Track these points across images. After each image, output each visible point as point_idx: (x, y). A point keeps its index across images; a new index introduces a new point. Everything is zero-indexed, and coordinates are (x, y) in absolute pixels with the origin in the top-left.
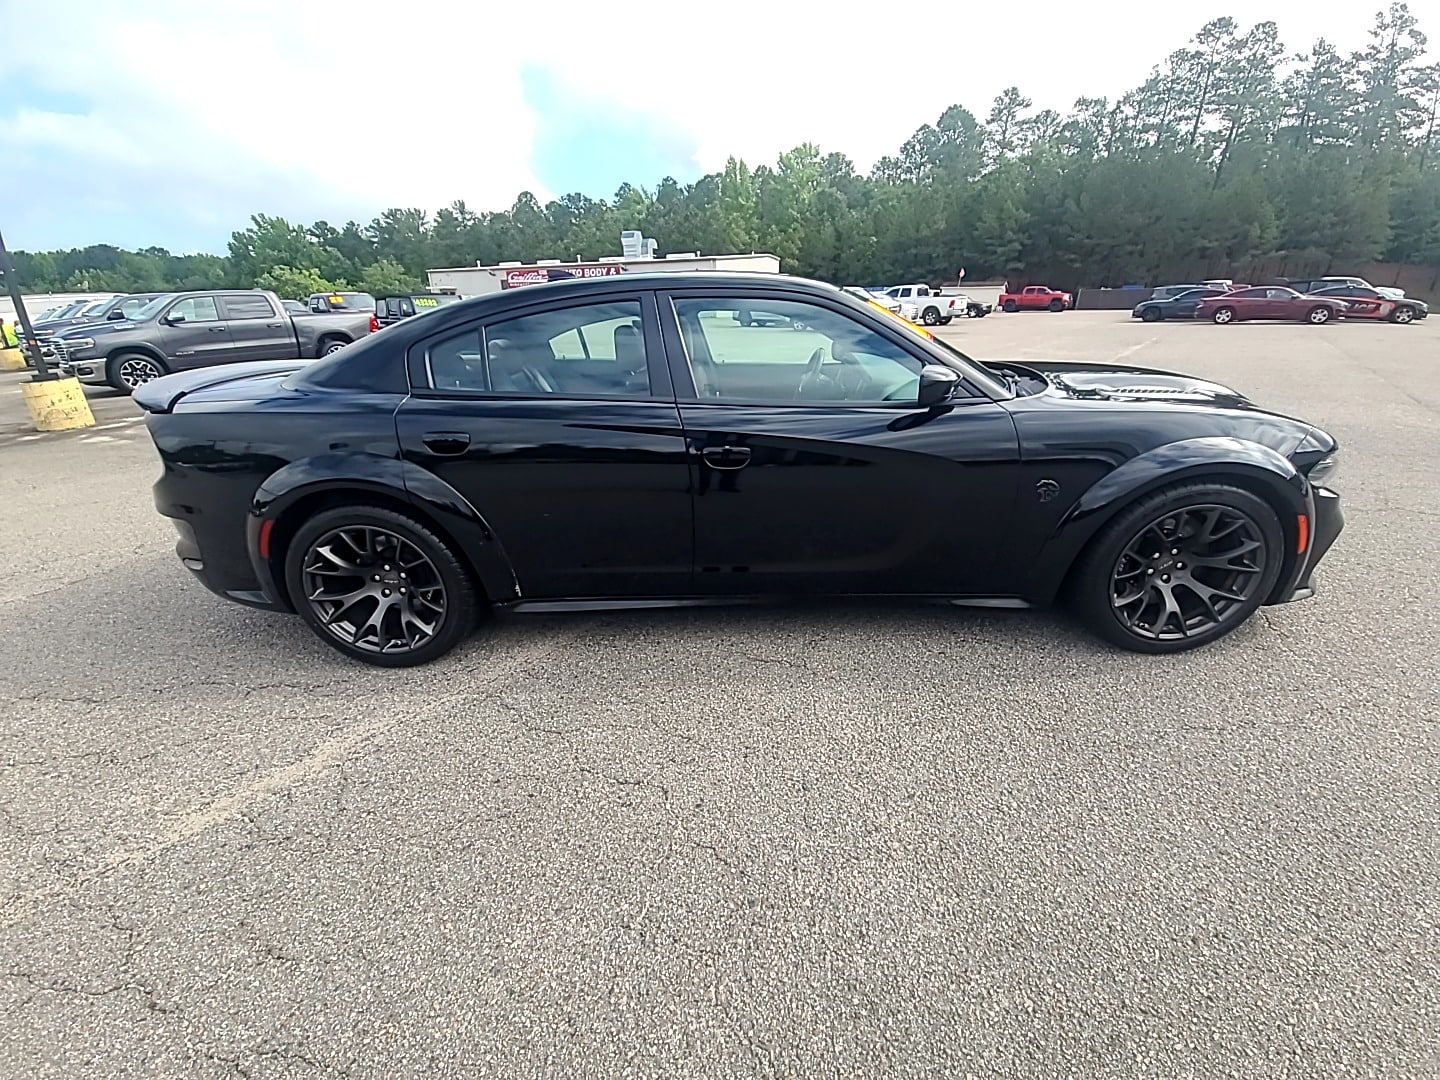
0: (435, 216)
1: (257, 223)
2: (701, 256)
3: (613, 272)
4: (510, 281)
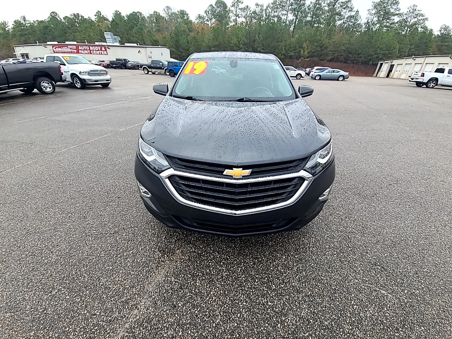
0: (13, 23)
2: (140, 45)
3: (103, 49)
4: (54, 50)
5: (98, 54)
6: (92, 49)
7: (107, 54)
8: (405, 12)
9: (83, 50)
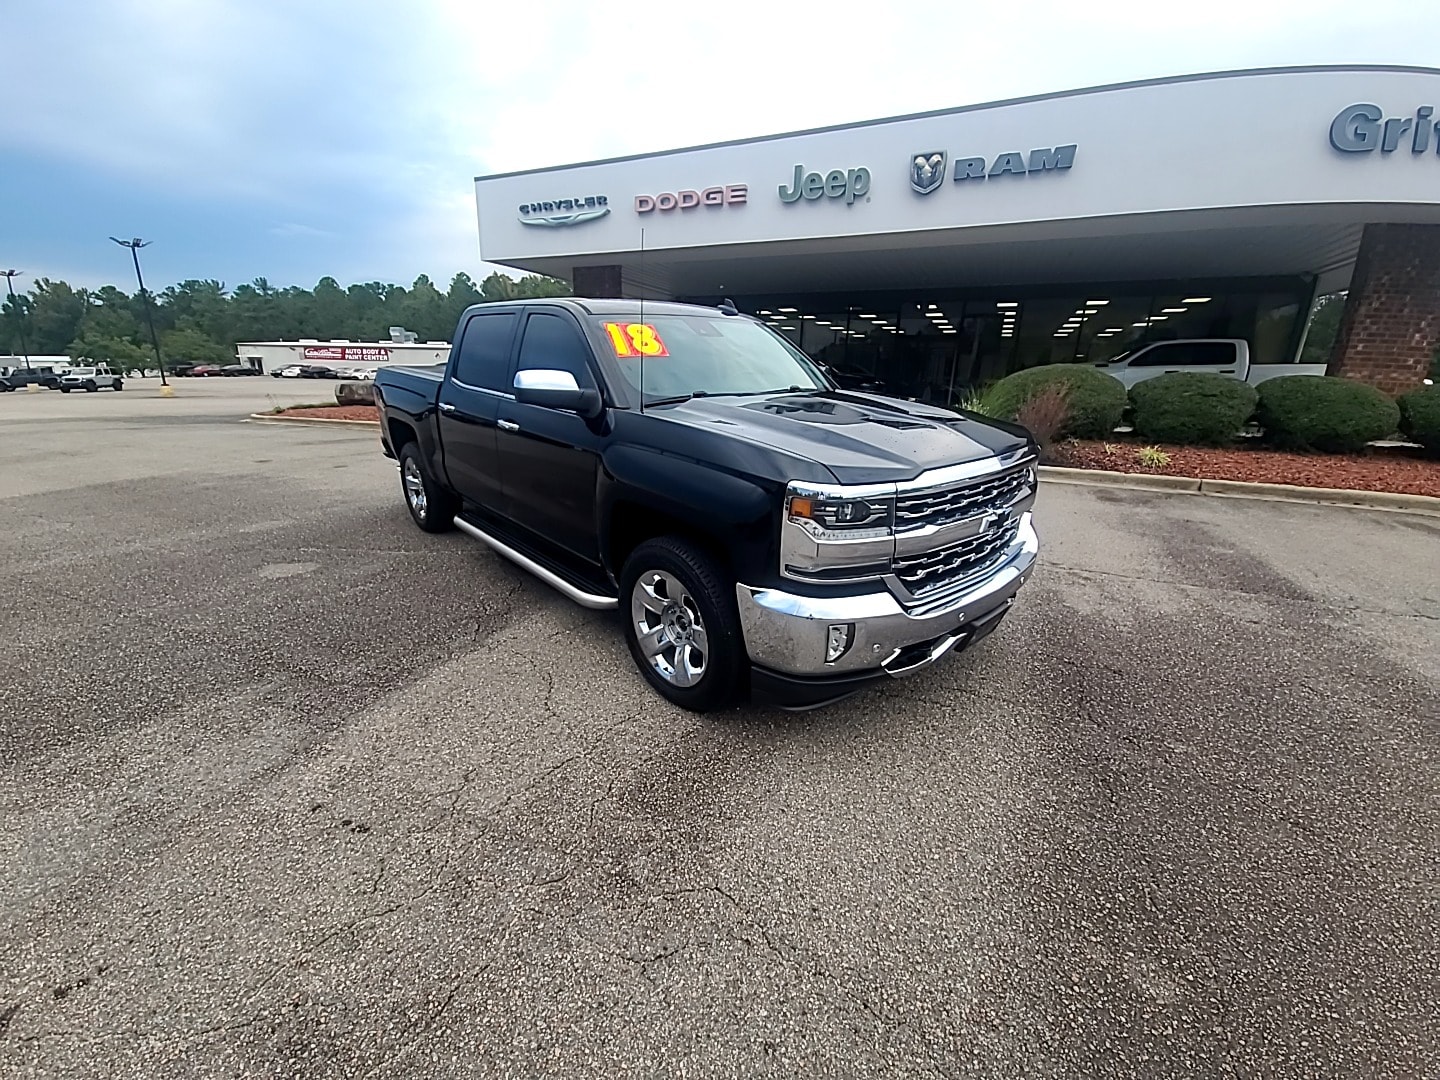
0: (236, 289)
1: (40, 287)
4: (307, 354)
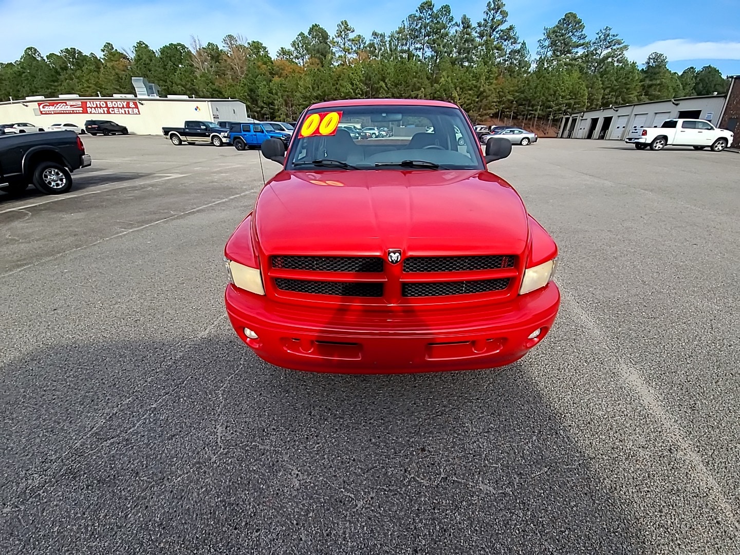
2: (195, 98)
3: (131, 105)
4: (42, 109)
5: (122, 113)
6: (111, 106)
7: (140, 114)
8: (593, 41)
9: (95, 108)
